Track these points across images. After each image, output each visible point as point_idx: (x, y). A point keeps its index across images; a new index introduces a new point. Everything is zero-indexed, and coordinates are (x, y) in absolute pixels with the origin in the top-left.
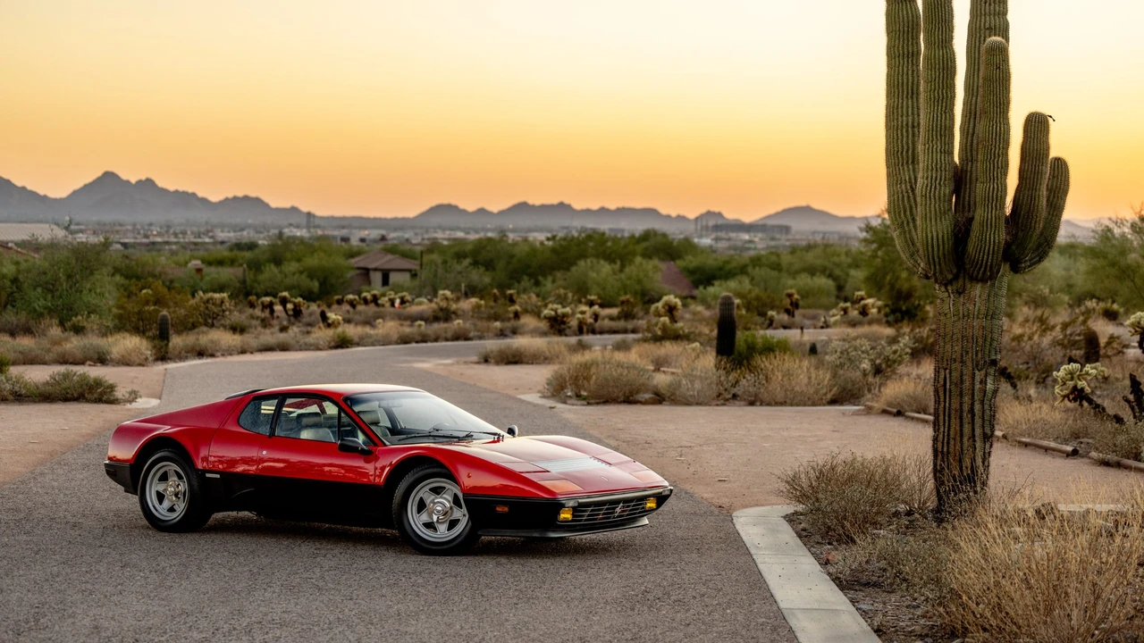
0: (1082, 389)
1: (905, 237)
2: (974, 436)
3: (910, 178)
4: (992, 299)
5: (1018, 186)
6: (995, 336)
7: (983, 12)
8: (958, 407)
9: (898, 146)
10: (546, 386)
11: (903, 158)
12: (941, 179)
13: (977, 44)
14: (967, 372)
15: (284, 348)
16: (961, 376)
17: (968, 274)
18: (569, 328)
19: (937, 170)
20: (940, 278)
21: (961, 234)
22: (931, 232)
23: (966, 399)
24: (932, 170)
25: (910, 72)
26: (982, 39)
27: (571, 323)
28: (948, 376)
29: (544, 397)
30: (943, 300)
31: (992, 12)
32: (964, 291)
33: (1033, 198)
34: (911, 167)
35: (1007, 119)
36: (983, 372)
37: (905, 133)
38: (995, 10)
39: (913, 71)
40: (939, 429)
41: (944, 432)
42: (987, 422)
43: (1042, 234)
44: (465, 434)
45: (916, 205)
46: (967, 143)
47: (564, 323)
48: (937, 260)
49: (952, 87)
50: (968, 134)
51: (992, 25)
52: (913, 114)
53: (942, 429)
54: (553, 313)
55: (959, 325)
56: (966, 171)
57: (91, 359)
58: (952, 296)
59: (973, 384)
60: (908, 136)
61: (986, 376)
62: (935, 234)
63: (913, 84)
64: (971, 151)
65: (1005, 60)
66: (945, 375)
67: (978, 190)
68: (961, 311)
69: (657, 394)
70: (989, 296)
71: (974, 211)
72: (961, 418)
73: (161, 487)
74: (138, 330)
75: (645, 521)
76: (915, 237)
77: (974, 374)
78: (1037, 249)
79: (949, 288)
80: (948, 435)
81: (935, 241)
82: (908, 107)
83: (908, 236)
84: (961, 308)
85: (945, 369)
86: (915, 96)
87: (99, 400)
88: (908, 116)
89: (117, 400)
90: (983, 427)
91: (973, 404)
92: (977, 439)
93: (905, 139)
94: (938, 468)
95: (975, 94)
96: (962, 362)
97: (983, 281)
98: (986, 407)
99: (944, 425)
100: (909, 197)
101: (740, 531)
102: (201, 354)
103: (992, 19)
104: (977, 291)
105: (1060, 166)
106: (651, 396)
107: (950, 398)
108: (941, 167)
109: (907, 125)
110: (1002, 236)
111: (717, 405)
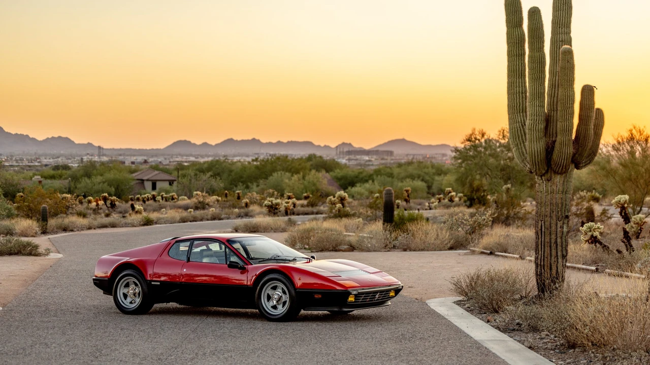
0: (596, 237)
1: (519, 152)
2: (557, 256)
3: (521, 120)
4: (565, 183)
5: (579, 124)
6: (568, 203)
7: (558, 32)
8: (549, 241)
9: (514, 103)
11: (517, 109)
12: (539, 120)
13: (556, 49)
14: (553, 222)
15: (113, 226)
16: (550, 224)
17: (553, 170)
18: (280, 212)
19: (537, 116)
20: (538, 173)
21: (549, 150)
22: (534, 148)
23: (553, 236)
24: (534, 116)
25: (520, 64)
26: (558, 47)
27: (281, 209)
28: (543, 224)
30: (539, 184)
31: (563, 32)
32: (551, 179)
33: (587, 130)
34: (521, 114)
35: (573, 88)
36: (562, 222)
37: (518, 97)
38: (564, 31)
39: (522, 64)
40: (538, 253)
41: (541, 254)
42: (564, 249)
43: (590, 149)
44: (292, 258)
45: (525, 134)
46: (551, 101)
47: (276, 209)
48: (537, 163)
49: (543, 72)
50: (551, 97)
51: (563, 39)
52: (522, 86)
53: (540, 253)
54: (270, 203)
55: (549, 197)
56: (551, 116)
58: (544, 182)
59: (557, 228)
60: (519, 98)
61: (563, 224)
62: (536, 149)
63: (522, 70)
64: (553, 105)
65: (572, 58)
66: (542, 224)
67: (558, 126)
68: (550, 190)
69: (351, 246)
70: (564, 182)
71: (556, 137)
72: (550, 247)
73: (125, 291)
74: (28, 216)
75: (389, 303)
76: (525, 151)
77: (557, 223)
78: (589, 156)
79: (543, 178)
80: (544, 256)
81: (536, 153)
82: (519, 83)
83: (520, 151)
84: (550, 188)
85: (542, 221)
86: (523, 76)
87: (30, 254)
88: (519, 87)
89: (40, 254)
90: (562, 251)
91: (556, 239)
92: (559, 257)
93: (518, 99)
94: (539, 273)
95: (555, 75)
96: (550, 217)
97: (561, 174)
98: (563, 240)
99: (541, 250)
100: (520, 130)
101: (434, 309)
102: (65, 229)
103: (563, 36)
104: (558, 179)
105: (600, 112)
106: (348, 247)
107: (544, 235)
108: (539, 114)
109: (519, 92)
110: (571, 150)
111: (385, 251)
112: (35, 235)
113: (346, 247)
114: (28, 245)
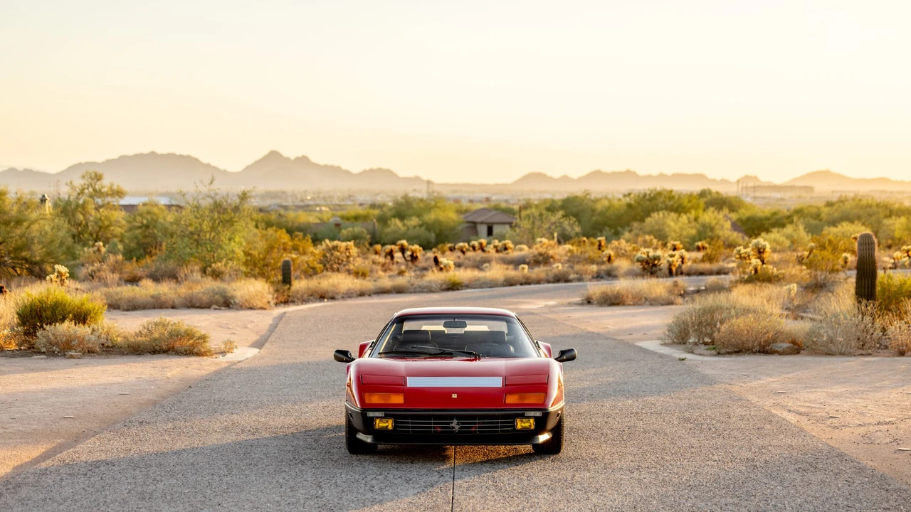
10: (667, 333)
15: (399, 291)
18: (660, 270)
27: (662, 266)
29: (665, 344)
47: (655, 265)
54: (645, 256)
57: (217, 303)
69: (794, 342)
74: (262, 275)
87: (189, 352)
89: (210, 351)
102: (322, 297)
106: (789, 345)
111: (862, 355)
112: (267, 306)
113: (786, 345)
114: (188, 335)
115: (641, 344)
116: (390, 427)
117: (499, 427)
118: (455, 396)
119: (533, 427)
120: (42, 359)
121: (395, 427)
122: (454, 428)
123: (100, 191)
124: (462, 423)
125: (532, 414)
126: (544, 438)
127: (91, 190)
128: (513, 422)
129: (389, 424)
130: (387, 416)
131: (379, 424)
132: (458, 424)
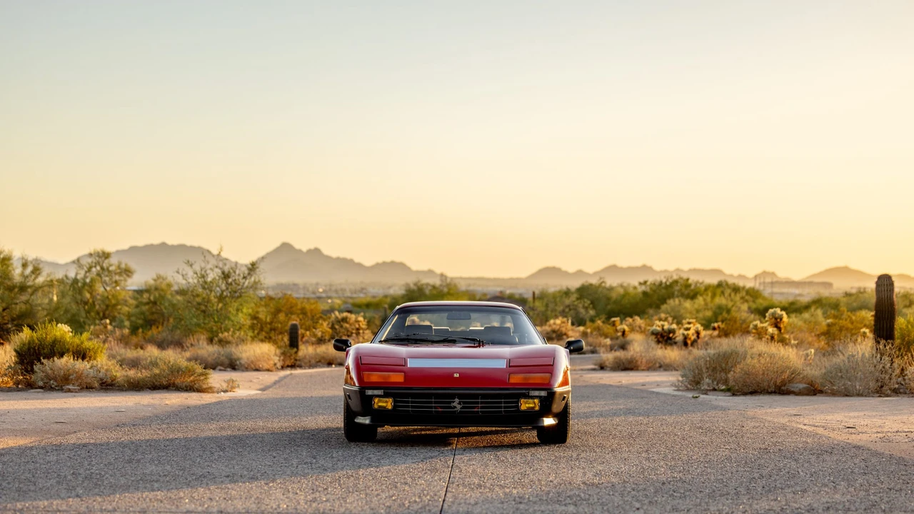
10: (680, 379)
18: (675, 342)
27: (677, 339)
29: (678, 390)
47: (670, 338)
54: (659, 329)
57: (221, 365)
69: (811, 384)
74: (268, 339)
87: (190, 388)
89: (211, 388)
106: (805, 385)
111: (881, 396)
112: (273, 369)
113: (802, 386)
114: (189, 371)
115: (654, 390)
116: (390, 407)
117: (503, 407)
118: (456, 375)
119: (537, 408)
120: (38, 392)
121: (395, 407)
122: (455, 407)
123: (108, 269)
124: (464, 403)
125: (536, 393)
126: (549, 421)
127: (98, 268)
128: (517, 402)
129: (388, 404)
130: (386, 395)
131: (378, 403)
132: (459, 403)
